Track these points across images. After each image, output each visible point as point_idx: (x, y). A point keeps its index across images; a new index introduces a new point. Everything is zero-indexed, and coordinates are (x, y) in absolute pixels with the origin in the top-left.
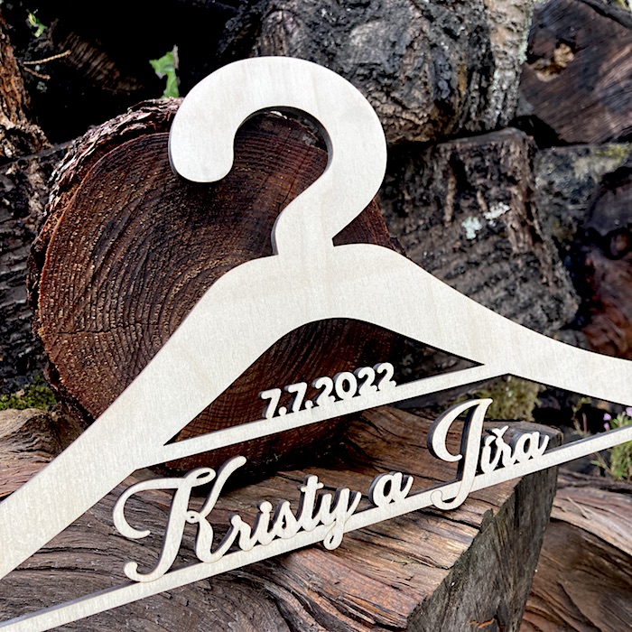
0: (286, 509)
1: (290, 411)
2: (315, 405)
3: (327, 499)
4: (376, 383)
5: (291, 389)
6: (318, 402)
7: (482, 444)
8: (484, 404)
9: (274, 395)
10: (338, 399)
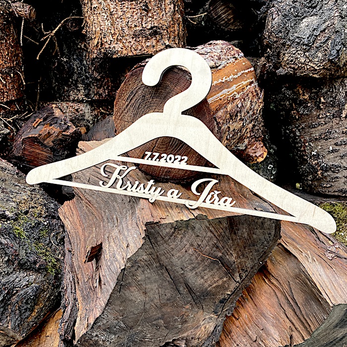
0: (142, 185)
1: (152, 160)
2: (159, 161)
3: (154, 188)
4: (180, 161)
5: (154, 154)
6: (161, 160)
7: (209, 194)
8: (214, 181)
9: (149, 154)
10: (167, 162)
